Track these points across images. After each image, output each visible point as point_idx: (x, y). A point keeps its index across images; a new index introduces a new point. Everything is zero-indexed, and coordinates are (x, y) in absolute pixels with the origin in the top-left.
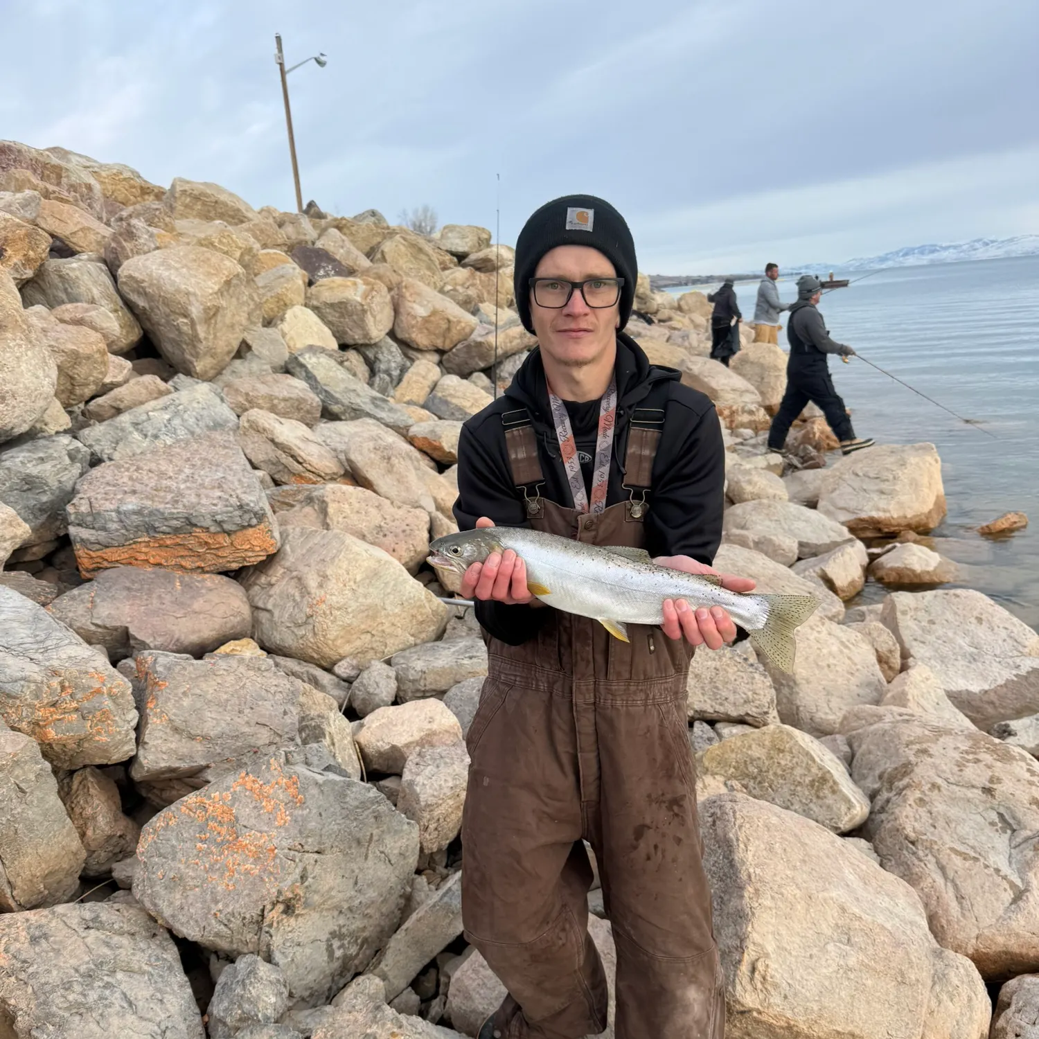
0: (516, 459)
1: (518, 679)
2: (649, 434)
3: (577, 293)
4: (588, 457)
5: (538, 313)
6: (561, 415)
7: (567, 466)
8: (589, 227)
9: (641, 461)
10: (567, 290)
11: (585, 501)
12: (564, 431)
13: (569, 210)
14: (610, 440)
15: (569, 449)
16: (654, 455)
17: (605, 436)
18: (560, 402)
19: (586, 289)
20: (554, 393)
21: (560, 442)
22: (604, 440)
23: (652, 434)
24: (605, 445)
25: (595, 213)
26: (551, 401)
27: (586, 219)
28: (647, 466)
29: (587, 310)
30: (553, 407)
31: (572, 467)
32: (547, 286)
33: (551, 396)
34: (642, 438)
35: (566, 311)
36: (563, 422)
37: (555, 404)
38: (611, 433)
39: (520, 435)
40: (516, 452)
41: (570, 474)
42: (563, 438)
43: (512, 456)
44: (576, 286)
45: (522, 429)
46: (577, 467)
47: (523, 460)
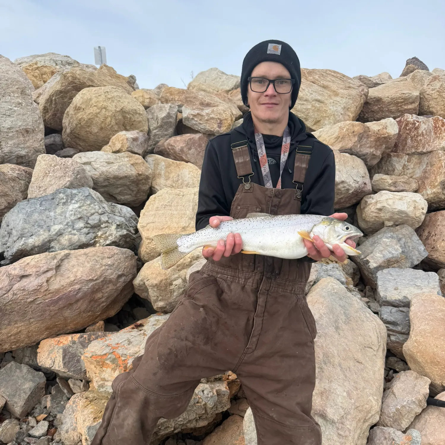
0: (238, 163)
1: (229, 277)
3: (271, 86)
4: (274, 161)
5: (252, 95)
6: (261, 144)
7: (262, 169)
8: (279, 52)
9: (301, 170)
10: (267, 84)
11: (271, 186)
12: (262, 152)
13: (270, 44)
15: (264, 160)
16: (307, 167)
17: (284, 155)
18: (261, 136)
19: (276, 84)
21: (260, 157)
22: (284, 157)
23: (307, 157)
24: (284, 160)
25: (282, 46)
26: (256, 136)
27: (277, 49)
29: (276, 94)
30: (257, 139)
31: (265, 169)
32: (256, 81)
34: (302, 159)
35: (265, 94)
36: (261, 147)
38: (287, 154)
39: (240, 151)
40: (238, 159)
41: (264, 173)
42: (261, 155)
43: (236, 161)
44: (271, 81)
45: (241, 148)
46: (268, 170)
47: (242, 163)
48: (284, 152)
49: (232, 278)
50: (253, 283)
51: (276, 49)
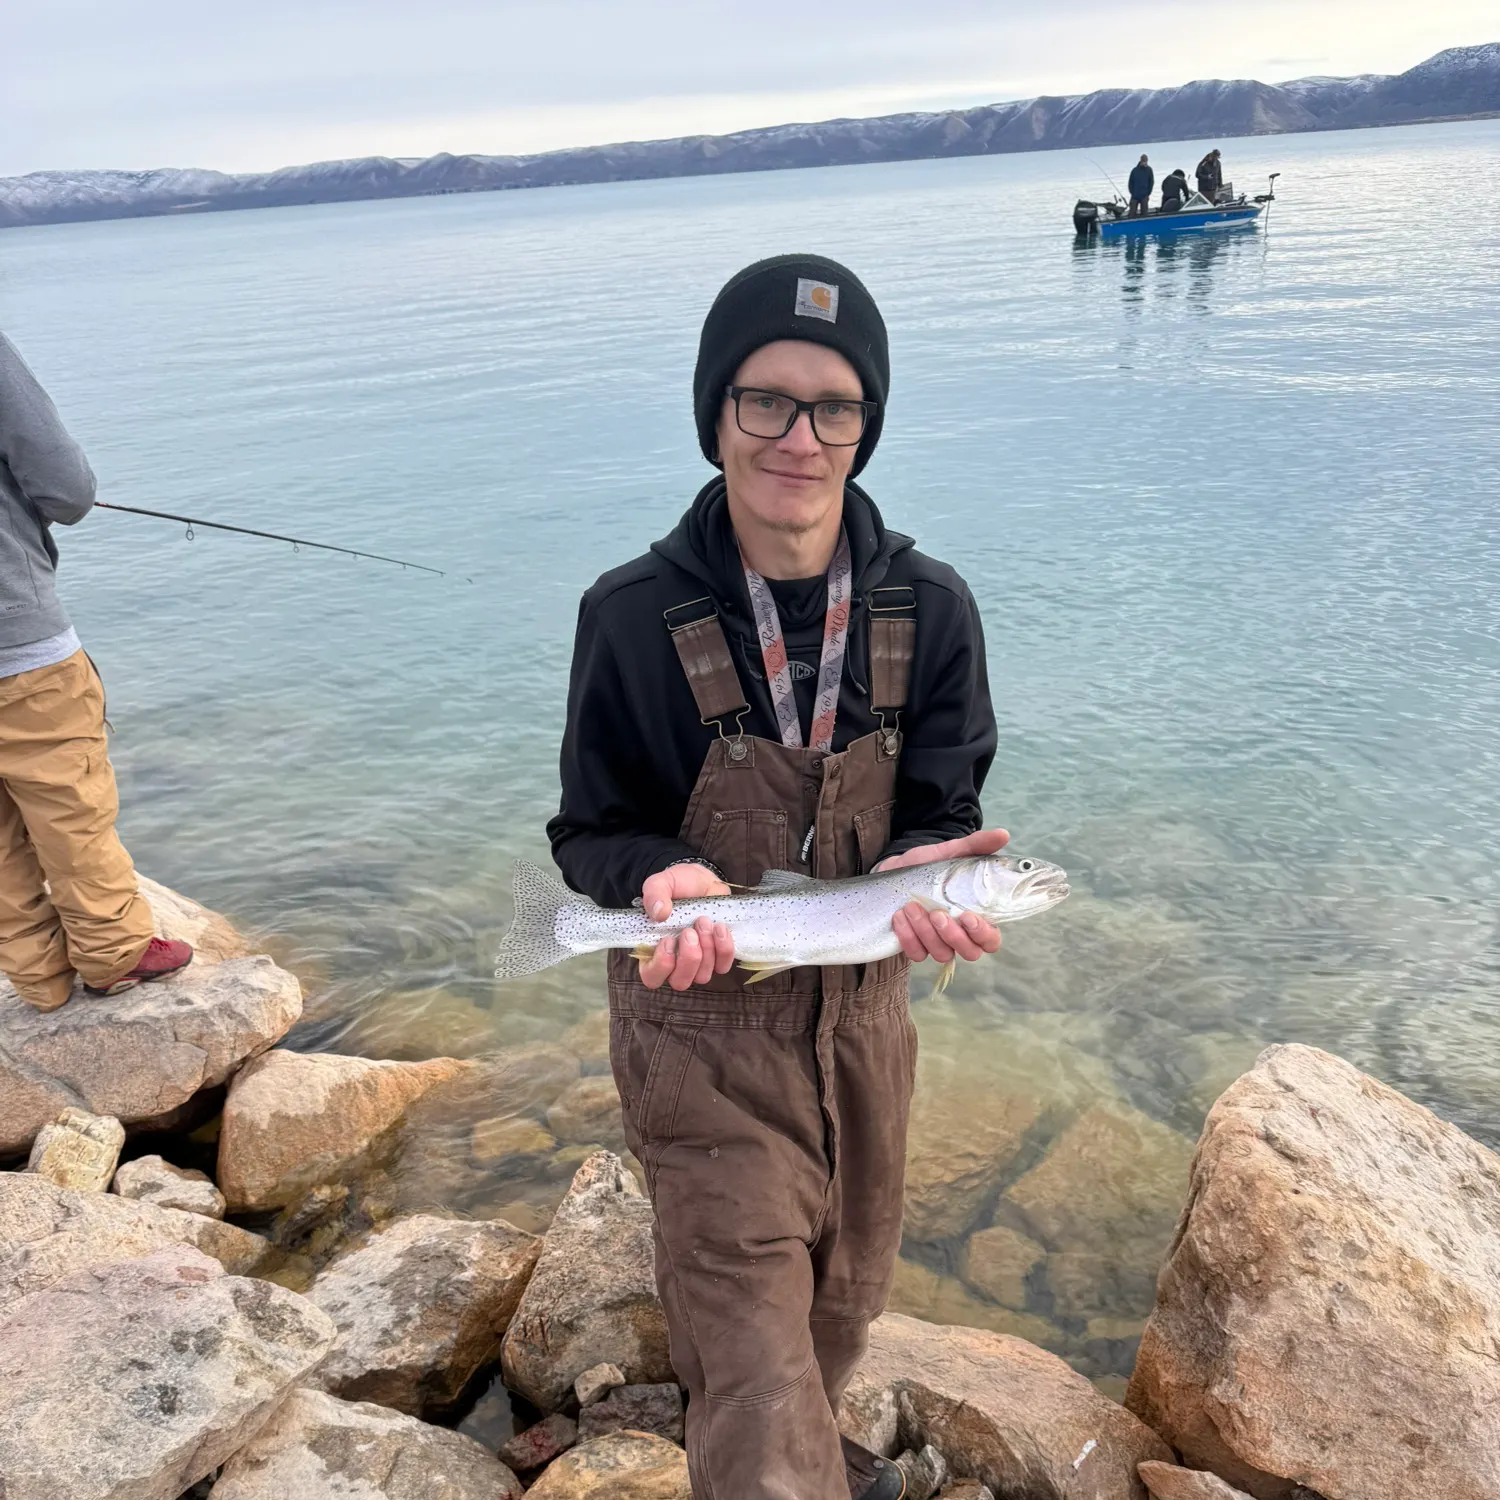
0: (697, 677)
2: (899, 626)
3: (804, 420)
4: (809, 669)
6: (765, 605)
7: (772, 686)
8: (830, 314)
9: (891, 669)
10: (789, 411)
11: (798, 739)
12: (769, 631)
13: (801, 282)
14: (841, 648)
15: (776, 659)
16: (908, 657)
17: (834, 641)
18: (761, 581)
19: (816, 414)
20: (752, 567)
21: (764, 650)
22: (833, 648)
23: (903, 626)
24: (833, 656)
25: (840, 293)
26: (749, 580)
27: (827, 302)
28: (900, 674)
29: (817, 448)
30: (753, 591)
31: (781, 686)
32: (756, 401)
33: (748, 573)
34: (888, 633)
35: (782, 444)
36: (767, 616)
37: (755, 587)
38: (842, 637)
39: (698, 637)
40: (696, 665)
41: (777, 698)
42: (767, 642)
43: (691, 672)
44: (803, 407)
45: (700, 626)
46: (788, 687)
47: (709, 676)
48: (835, 631)
49: (724, 1017)
50: (795, 1022)
51: (822, 299)
